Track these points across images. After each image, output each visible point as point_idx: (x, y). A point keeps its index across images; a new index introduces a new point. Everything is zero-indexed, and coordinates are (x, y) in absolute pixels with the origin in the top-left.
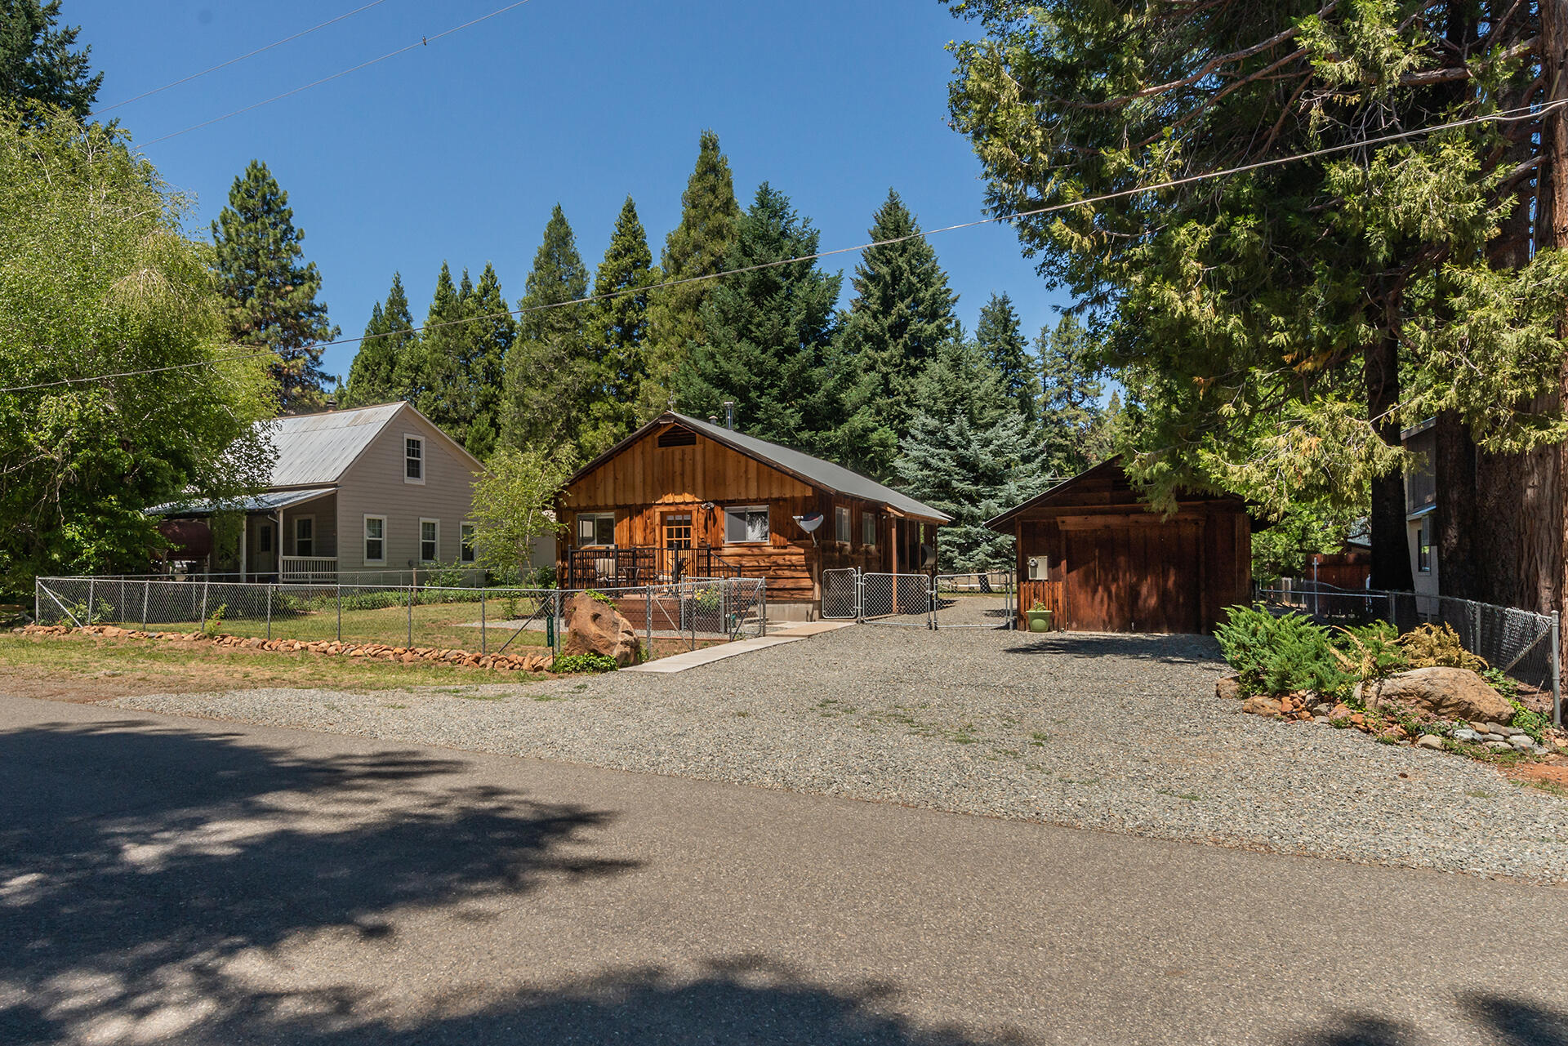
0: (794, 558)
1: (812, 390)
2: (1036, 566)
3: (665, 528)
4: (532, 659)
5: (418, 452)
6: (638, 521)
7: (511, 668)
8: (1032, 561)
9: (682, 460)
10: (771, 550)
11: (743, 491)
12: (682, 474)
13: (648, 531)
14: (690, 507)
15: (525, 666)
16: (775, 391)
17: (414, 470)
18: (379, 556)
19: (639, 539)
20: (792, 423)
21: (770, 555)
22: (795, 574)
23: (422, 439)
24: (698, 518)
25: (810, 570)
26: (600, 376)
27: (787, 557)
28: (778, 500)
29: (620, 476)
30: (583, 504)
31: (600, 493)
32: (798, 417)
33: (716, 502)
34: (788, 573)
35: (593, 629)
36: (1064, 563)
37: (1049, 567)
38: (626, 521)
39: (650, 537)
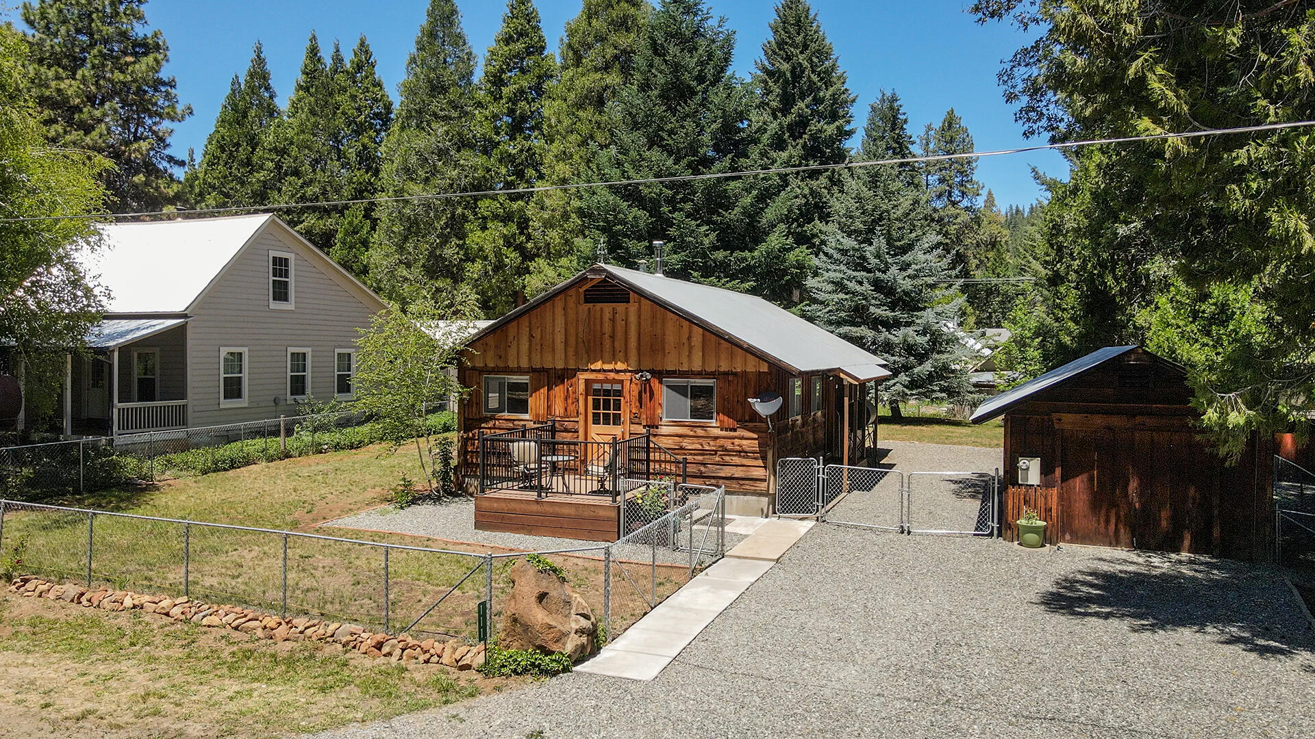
0: (744, 442)
1: (728, 207)
2: (1028, 469)
3: (590, 398)
4: (455, 650)
5: (287, 271)
6: (559, 391)
7: (427, 662)
8: (1023, 463)
9: (613, 320)
10: (717, 432)
11: (685, 360)
12: (612, 337)
13: (570, 401)
14: (621, 376)
15: (445, 660)
16: (688, 206)
17: (281, 292)
18: (239, 396)
19: (558, 409)
20: (706, 241)
21: (716, 438)
22: (746, 462)
23: (291, 256)
24: (631, 389)
25: (764, 458)
26: (489, 170)
27: (737, 442)
28: (726, 374)
29: (537, 334)
30: (491, 365)
31: (512, 352)
32: (713, 236)
33: (652, 372)
34: (737, 460)
35: (539, 616)
36: (1058, 472)
37: (1041, 474)
38: (544, 391)
39: (571, 408)
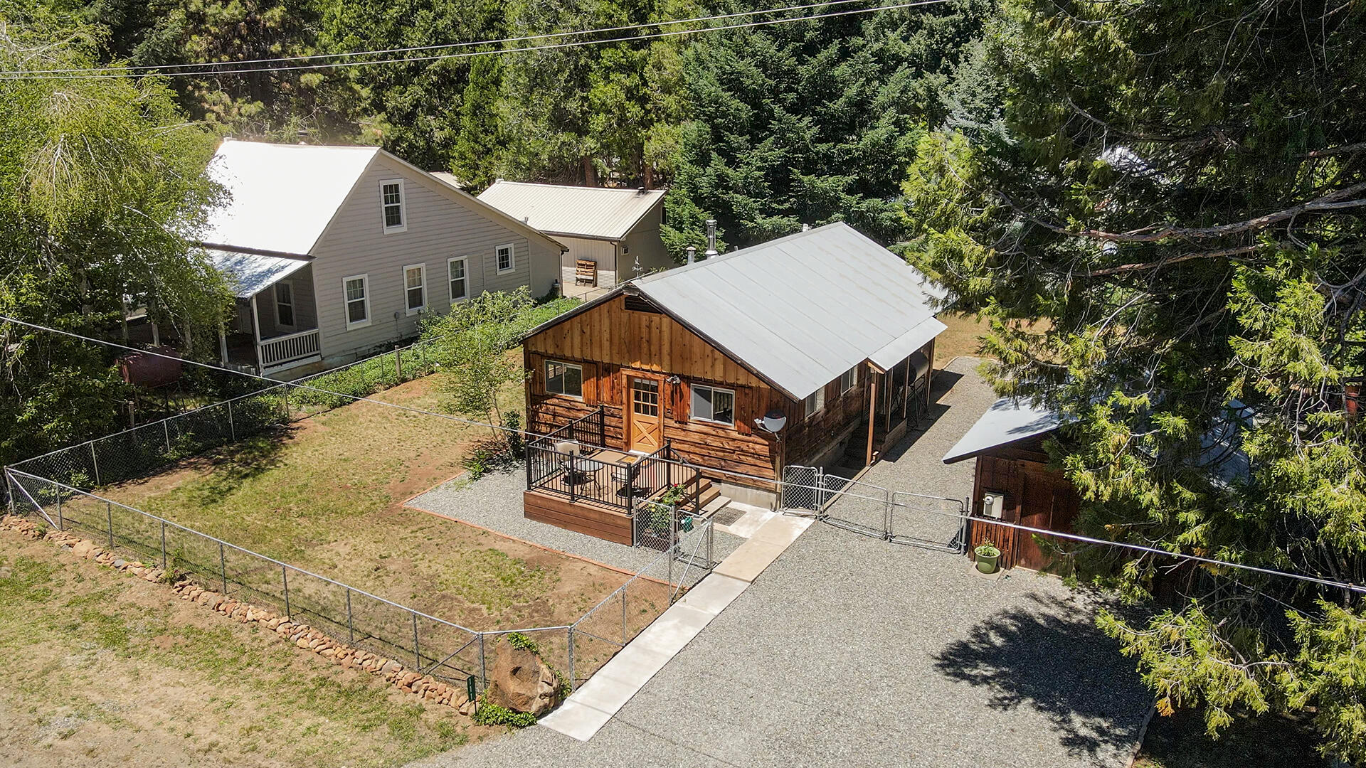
0: (757, 447)
2: (992, 504)
3: (632, 391)
4: (458, 697)
5: (397, 197)
6: (606, 381)
7: (440, 703)
8: (988, 498)
9: (649, 327)
10: (735, 435)
11: (708, 368)
12: (648, 341)
13: (615, 391)
14: (656, 377)
15: (452, 703)
16: (792, 96)
17: (393, 217)
18: (363, 317)
19: (606, 396)
20: (808, 135)
21: (734, 440)
22: (758, 462)
23: (400, 182)
24: (665, 390)
25: (773, 462)
27: (751, 445)
28: (743, 386)
29: (587, 330)
30: (550, 352)
31: (568, 342)
32: (816, 129)
33: (682, 377)
34: (751, 460)
35: (513, 686)
36: (1018, 508)
37: (1003, 509)
38: (593, 380)
39: (617, 397)
